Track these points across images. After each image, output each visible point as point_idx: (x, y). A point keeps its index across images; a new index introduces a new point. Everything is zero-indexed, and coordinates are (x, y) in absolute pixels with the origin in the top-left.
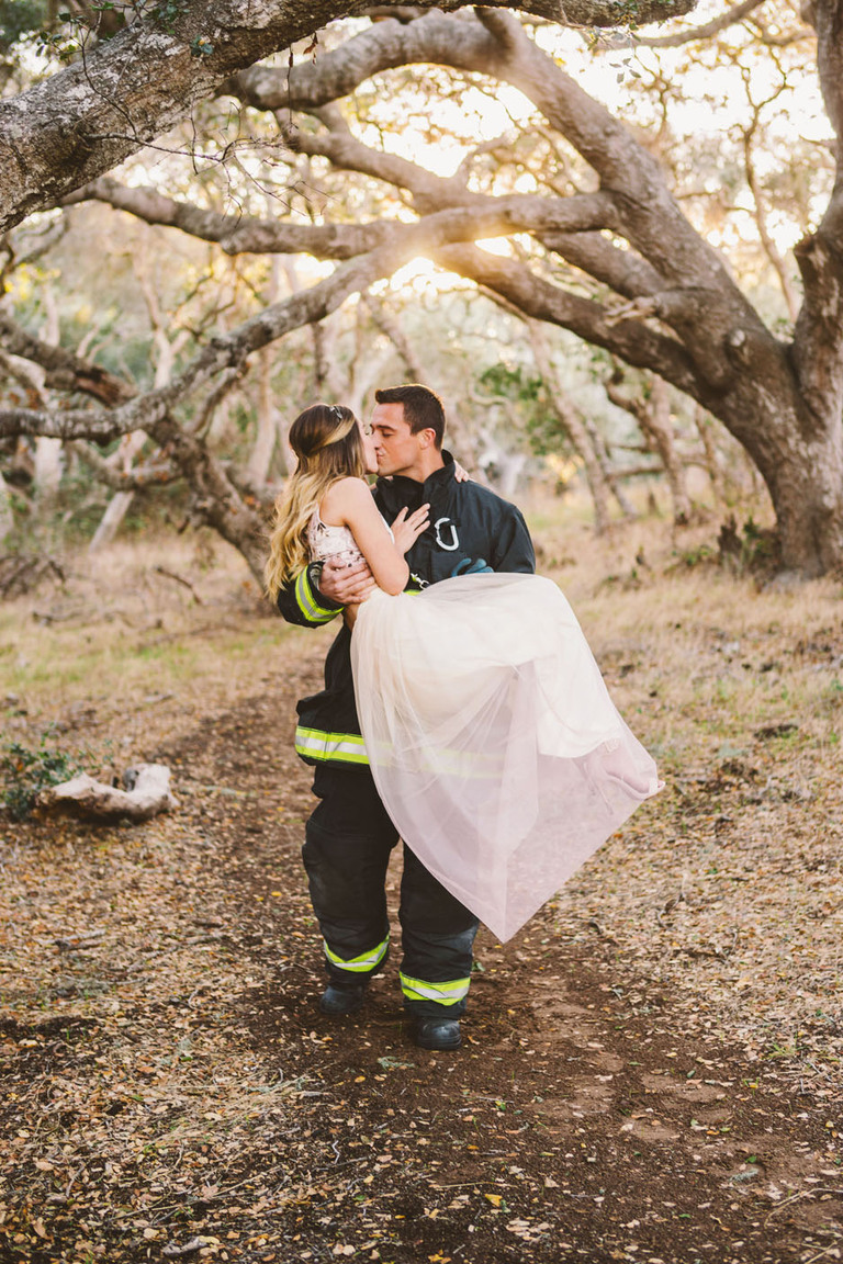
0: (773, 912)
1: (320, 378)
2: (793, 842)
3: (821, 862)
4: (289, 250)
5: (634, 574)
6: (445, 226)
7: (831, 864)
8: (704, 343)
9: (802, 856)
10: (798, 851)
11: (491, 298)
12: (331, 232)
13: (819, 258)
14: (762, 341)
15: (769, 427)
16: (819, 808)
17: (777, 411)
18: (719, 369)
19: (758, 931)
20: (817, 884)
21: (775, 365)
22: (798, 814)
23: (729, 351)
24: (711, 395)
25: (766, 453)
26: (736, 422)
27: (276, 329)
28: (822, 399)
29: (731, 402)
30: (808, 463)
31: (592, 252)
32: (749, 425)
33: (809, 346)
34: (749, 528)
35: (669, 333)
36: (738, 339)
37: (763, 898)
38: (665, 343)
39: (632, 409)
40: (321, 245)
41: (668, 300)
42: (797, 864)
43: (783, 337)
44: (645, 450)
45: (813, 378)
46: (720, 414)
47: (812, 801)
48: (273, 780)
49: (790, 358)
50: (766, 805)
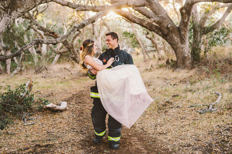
0: (174, 126)
1: (94, 34)
2: (178, 115)
3: (183, 118)
4: (88, 10)
5: (151, 69)
6: (116, 6)
7: (185, 118)
8: (163, 27)
9: (180, 117)
10: (179, 116)
11: (125, 19)
12: (96, 7)
13: (184, 11)
14: (174, 26)
15: (175, 42)
16: (183, 109)
17: (176, 39)
18: (166, 31)
19: (172, 130)
20: (183, 122)
21: (176, 31)
22: (179, 110)
23: (168, 28)
24: (164, 36)
25: (175, 47)
26: (169, 41)
27: (86, 24)
28: (185, 37)
29: (168, 38)
30: (182, 48)
31: (143, 10)
32: (171, 42)
33: (182, 27)
34: (172, 60)
35: (157, 25)
36: (169, 26)
37: (173, 124)
38: (156, 27)
39: (150, 39)
40: (94, 9)
41: (157, 19)
42: (179, 118)
43: (178, 26)
44: (153, 47)
45: (183, 33)
46: (166, 40)
47: (182, 108)
48: (85, 105)
49: (179, 29)
50: (174, 108)
